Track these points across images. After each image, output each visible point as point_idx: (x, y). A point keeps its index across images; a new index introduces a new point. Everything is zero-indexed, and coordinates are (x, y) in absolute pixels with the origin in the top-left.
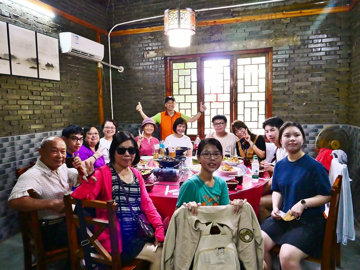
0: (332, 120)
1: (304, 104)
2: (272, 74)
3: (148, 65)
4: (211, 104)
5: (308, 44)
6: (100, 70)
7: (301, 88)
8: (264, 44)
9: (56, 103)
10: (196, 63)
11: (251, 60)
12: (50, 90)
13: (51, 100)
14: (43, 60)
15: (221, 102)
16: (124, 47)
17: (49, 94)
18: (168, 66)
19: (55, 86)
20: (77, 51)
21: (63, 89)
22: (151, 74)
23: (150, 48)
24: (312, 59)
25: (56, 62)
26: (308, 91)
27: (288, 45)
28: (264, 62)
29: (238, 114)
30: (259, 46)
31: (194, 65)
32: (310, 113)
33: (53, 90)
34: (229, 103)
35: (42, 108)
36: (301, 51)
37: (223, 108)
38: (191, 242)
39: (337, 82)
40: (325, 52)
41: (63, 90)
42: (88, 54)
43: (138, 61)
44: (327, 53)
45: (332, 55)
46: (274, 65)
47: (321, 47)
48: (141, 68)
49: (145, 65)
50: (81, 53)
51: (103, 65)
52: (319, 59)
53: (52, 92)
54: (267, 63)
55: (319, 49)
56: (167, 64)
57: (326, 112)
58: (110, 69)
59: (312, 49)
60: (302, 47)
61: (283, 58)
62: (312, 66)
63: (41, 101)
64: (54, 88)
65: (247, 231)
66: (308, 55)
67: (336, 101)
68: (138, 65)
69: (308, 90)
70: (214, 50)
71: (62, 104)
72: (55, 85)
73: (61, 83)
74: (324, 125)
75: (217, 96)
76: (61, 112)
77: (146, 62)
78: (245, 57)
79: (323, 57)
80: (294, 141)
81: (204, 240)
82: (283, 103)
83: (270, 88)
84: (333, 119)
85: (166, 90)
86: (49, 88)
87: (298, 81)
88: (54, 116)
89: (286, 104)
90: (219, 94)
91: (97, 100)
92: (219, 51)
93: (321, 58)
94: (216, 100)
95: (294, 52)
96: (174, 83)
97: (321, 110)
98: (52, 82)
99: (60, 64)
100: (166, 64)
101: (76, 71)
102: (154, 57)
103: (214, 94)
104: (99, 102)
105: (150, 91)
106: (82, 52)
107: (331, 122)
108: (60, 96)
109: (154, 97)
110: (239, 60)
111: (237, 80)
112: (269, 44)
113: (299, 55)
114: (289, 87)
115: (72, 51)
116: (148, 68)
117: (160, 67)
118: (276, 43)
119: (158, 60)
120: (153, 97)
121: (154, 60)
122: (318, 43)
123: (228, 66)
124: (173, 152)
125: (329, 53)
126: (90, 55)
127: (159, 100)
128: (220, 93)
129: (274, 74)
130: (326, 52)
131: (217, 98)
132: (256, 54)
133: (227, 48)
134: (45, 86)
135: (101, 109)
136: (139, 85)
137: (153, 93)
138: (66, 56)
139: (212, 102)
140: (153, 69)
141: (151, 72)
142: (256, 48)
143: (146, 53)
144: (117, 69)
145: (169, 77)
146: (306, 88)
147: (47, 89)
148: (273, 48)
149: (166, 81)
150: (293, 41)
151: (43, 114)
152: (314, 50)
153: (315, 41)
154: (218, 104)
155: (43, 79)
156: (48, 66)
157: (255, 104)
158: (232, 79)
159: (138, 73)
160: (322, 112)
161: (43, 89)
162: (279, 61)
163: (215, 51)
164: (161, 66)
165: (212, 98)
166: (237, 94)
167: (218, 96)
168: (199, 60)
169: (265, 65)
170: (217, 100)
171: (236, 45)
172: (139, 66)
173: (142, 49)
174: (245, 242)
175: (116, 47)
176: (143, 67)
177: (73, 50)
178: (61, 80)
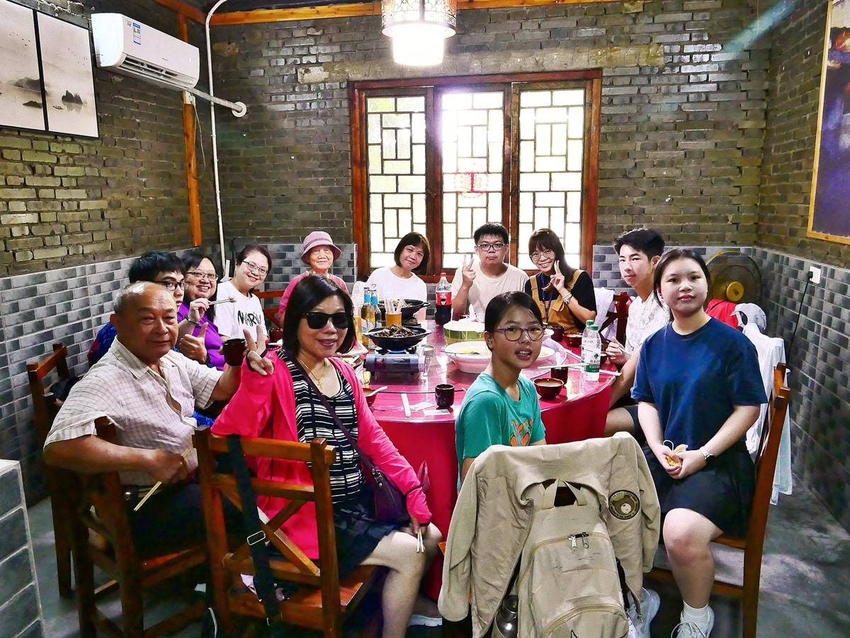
0: (725, 236)
1: (667, 200)
2: (599, 131)
3: (307, 101)
4: (459, 196)
5: (680, 63)
6: (189, 109)
7: (662, 164)
8: (583, 60)
9: (92, 194)
10: (422, 99)
11: (552, 95)
12: (74, 160)
13: (77, 187)
14: (57, 86)
15: (482, 192)
16: (247, 55)
17: (72, 171)
18: (357, 104)
19: (86, 152)
20: (137, 62)
21: (104, 158)
22: (314, 123)
23: (313, 60)
24: (688, 98)
25: (85, 89)
26: (677, 172)
27: (638, 66)
28: (582, 102)
29: (520, 221)
30: (572, 63)
31: (417, 103)
32: (680, 220)
33: (83, 160)
34: (500, 195)
35: (59, 208)
36: (665, 80)
37: (487, 207)
38: (513, 526)
39: (739, 154)
40: (716, 84)
41: (104, 161)
42: (162, 71)
43: (282, 90)
44: (721, 87)
45: (730, 91)
46: (605, 110)
47: (707, 73)
48: (290, 107)
49: (299, 102)
50: (146, 67)
51: (197, 97)
52: (704, 98)
53: (81, 166)
54: (587, 105)
55: (704, 77)
56: (355, 100)
57: (712, 219)
58: (212, 108)
59: (688, 75)
60: (668, 70)
61: (625, 95)
62: (688, 114)
63: (54, 188)
64: (85, 155)
65: (625, 496)
66: (679, 90)
67: (734, 194)
68: (283, 100)
69: (677, 168)
70: (468, 69)
71: (104, 196)
72: (85, 148)
73: (99, 142)
74: (707, 247)
75: (472, 179)
76: (103, 216)
77: (301, 93)
78: (538, 88)
79: (712, 95)
80: (689, 290)
81: (543, 520)
82: (621, 198)
83: (594, 162)
84: (727, 234)
85: (351, 164)
86: (71, 155)
87: (656, 148)
88: (87, 226)
89: (629, 201)
90: (478, 173)
91: (184, 185)
92: (480, 72)
93: (707, 99)
94: (470, 187)
95: (649, 81)
96: (370, 147)
97: (703, 213)
98: (79, 141)
99: (97, 95)
100: (351, 100)
101: (133, 113)
102: (322, 82)
103: (466, 173)
104: (189, 190)
105: (312, 164)
106: (148, 66)
107: (721, 240)
108: (100, 176)
109: (322, 178)
110: (523, 95)
111: (518, 141)
112: (594, 61)
113: (660, 89)
114: (637, 161)
115: (125, 63)
116: (308, 107)
117: (338, 105)
118: (609, 59)
119: (332, 89)
120: (320, 179)
121: (322, 88)
122: (701, 63)
123: (500, 109)
124: (395, 313)
125: (724, 86)
126: (167, 72)
127: (335, 186)
128: (480, 171)
129: (603, 129)
130: (718, 83)
131: (472, 184)
132: (564, 82)
133: (498, 66)
134: (63, 151)
135: (195, 206)
136: (286, 150)
137: (320, 169)
138: (110, 75)
139: (461, 192)
140: (320, 111)
141: (315, 117)
142: (564, 69)
143: (301, 70)
144: (230, 110)
145: (359, 132)
146: (672, 164)
147: (67, 159)
148: (604, 70)
149: (351, 142)
150: (648, 56)
151: (62, 223)
152: (692, 78)
153: (697, 58)
154: (474, 197)
155: (56, 134)
156: (70, 99)
157: (558, 199)
158: (507, 139)
159: (282, 119)
160: (703, 219)
161: (58, 159)
162: (615, 101)
163: (471, 72)
164: (341, 104)
165: (462, 183)
166: (518, 174)
167: (474, 178)
168: (430, 93)
169: (582, 109)
170: (472, 187)
171: (519, 60)
172: (285, 102)
173: (293, 59)
174: (621, 518)
175: (226, 54)
176: (296, 106)
177: (129, 61)
178: (100, 138)
